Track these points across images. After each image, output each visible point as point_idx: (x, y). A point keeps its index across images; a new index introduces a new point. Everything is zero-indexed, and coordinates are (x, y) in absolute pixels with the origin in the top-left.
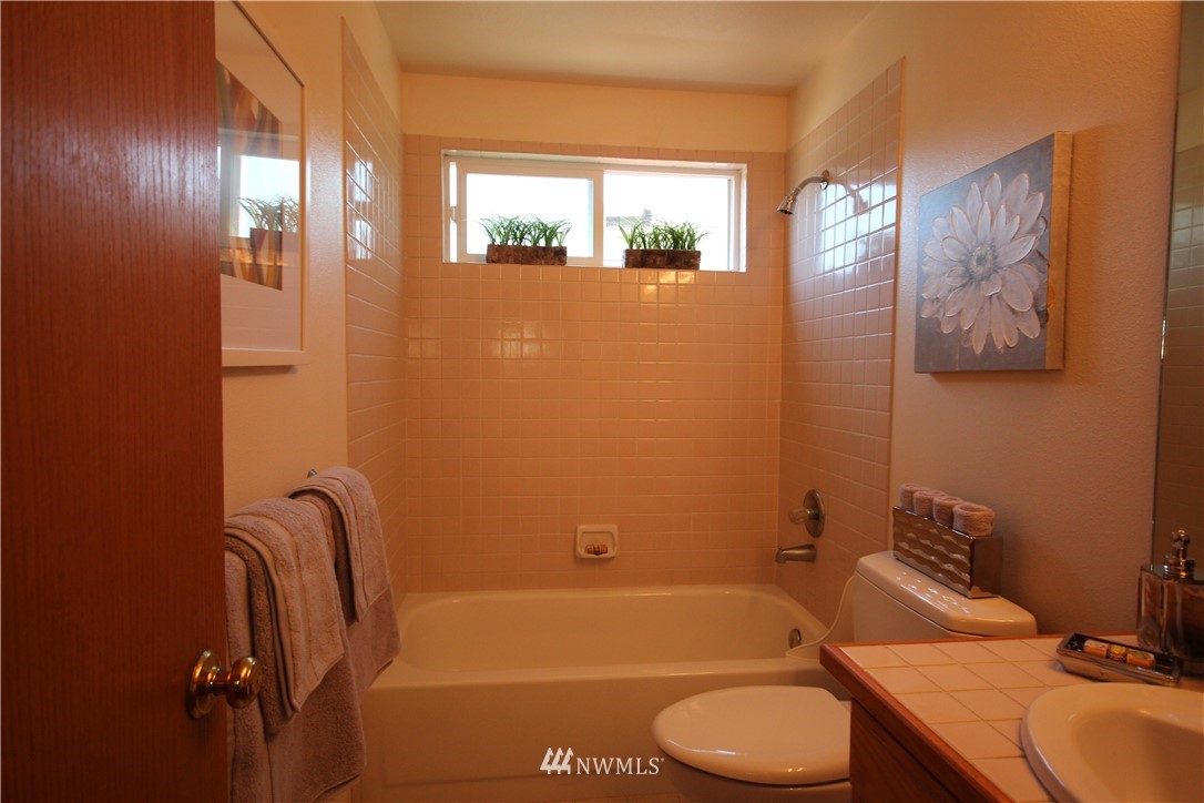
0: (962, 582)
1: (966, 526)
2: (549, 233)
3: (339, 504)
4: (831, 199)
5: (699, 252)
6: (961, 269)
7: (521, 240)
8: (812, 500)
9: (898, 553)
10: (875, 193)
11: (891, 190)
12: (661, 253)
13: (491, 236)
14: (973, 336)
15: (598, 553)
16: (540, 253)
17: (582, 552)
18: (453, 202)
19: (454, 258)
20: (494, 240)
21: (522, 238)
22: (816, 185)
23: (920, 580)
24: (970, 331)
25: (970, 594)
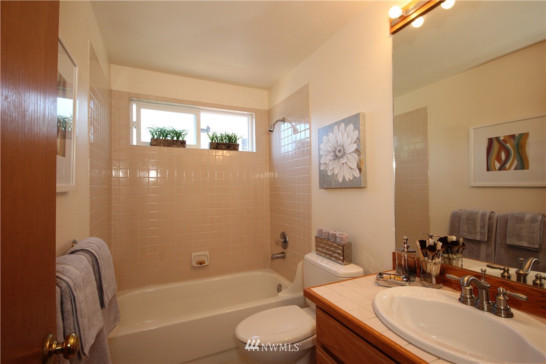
0: (341, 260)
1: (341, 240)
2: (178, 134)
3: (96, 255)
4: (286, 128)
5: (238, 145)
6: (333, 154)
7: (166, 137)
8: (284, 236)
9: (318, 252)
10: (301, 127)
11: (307, 126)
12: (224, 144)
13: (152, 135)
14: (339, 176)
15: (201, 264)
16: (175, 142)
17: (194, 264)
18: (134, 119)
19: (135, 143)
20: (154, 137)
21: (166, 136)
22: (280, 123)
23: (326, 261)
24: (337, 174)
25: (343, 264)
